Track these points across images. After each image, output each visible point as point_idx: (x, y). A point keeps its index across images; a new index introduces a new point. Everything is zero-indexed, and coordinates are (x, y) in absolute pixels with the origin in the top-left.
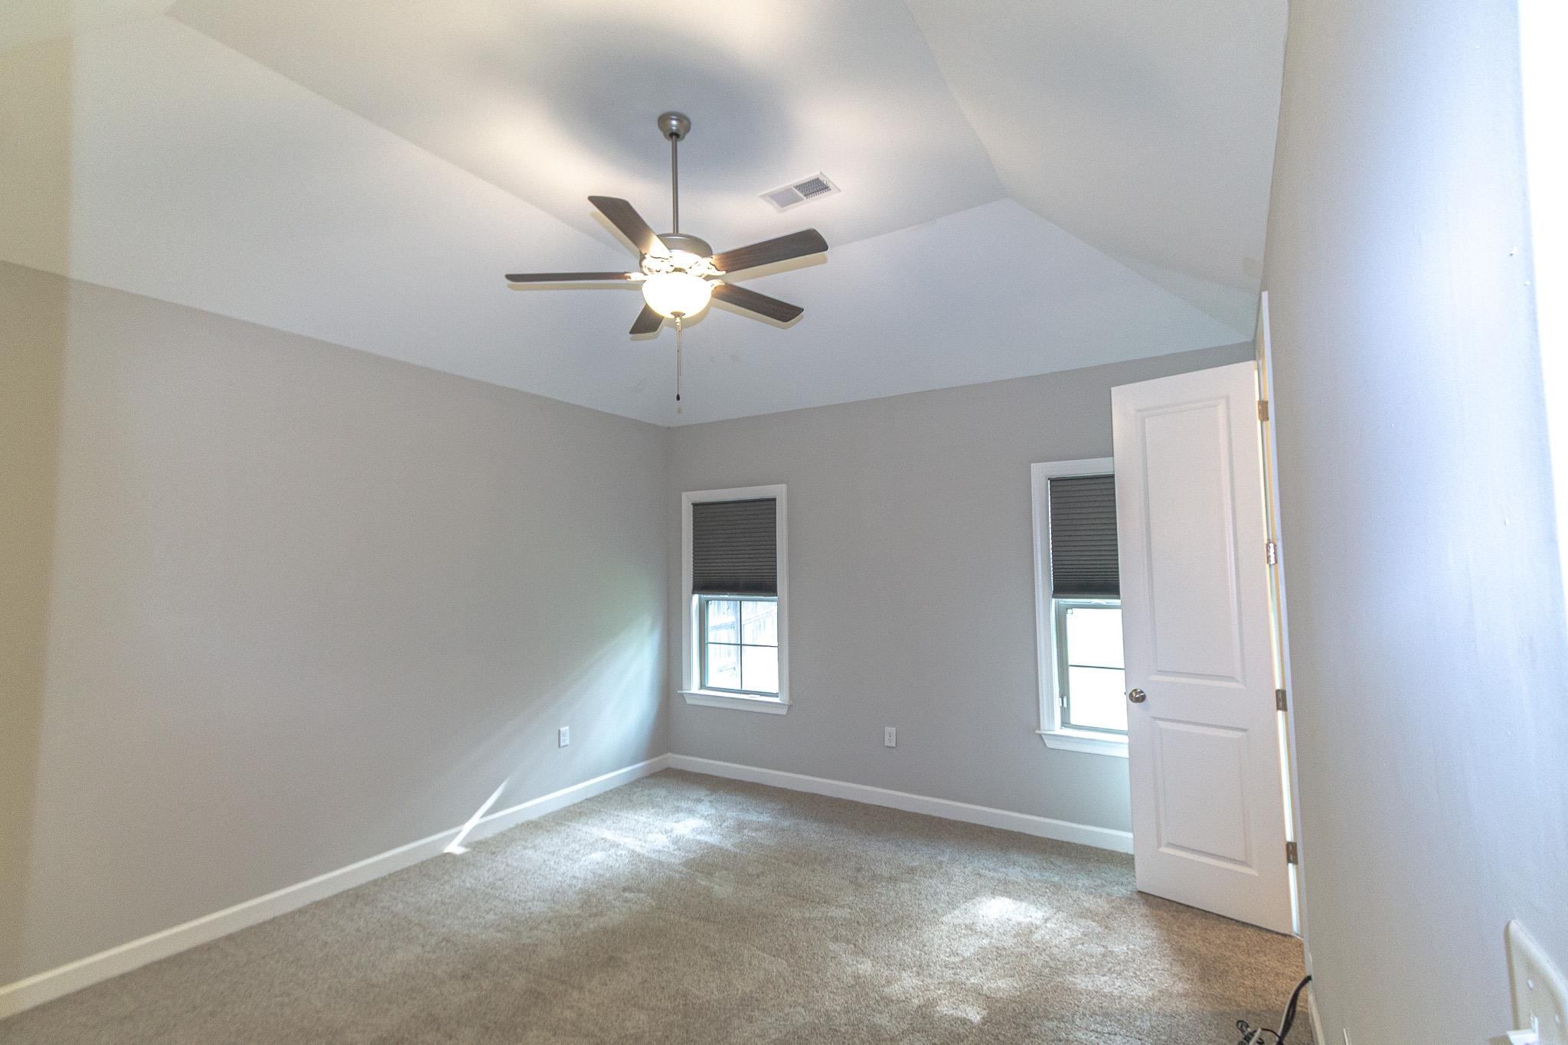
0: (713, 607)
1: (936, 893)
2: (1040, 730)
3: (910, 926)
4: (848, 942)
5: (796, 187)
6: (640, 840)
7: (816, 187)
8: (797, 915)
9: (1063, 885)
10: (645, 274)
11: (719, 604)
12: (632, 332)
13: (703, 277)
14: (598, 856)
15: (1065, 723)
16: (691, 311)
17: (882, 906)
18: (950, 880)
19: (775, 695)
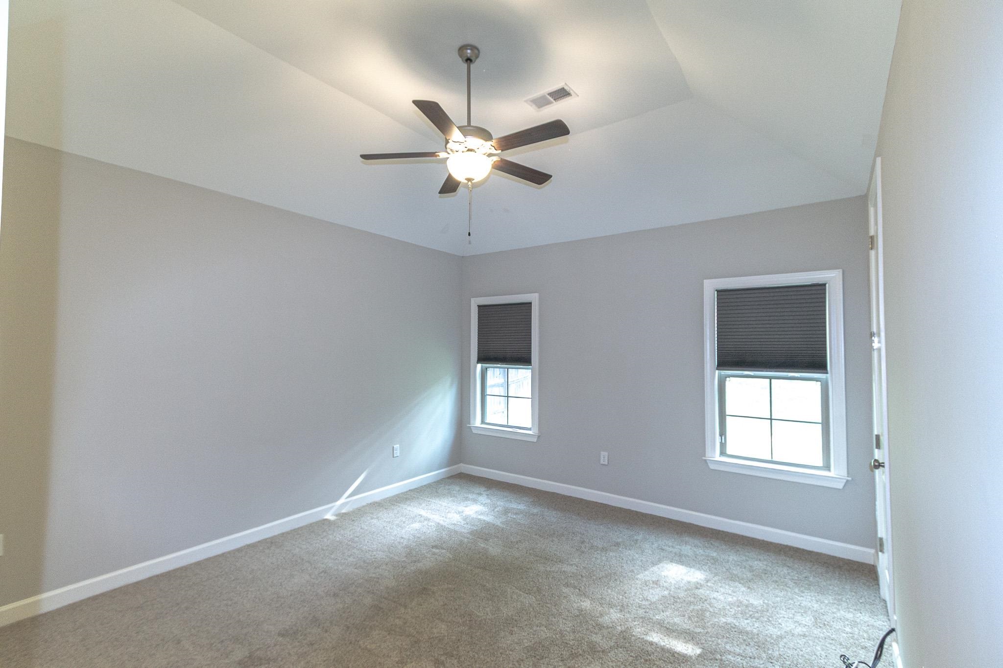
0: (490, 372)
1: (633, 560)
2: (705, 457)
3: (616, 580)
4: (575, 587)
5: (549, 94)
6: (443, 517)
7: (562, 94)
8: (541, 568)
9: (719, 558)
10: (449, 154)
11: (494, 371)
12: (440, 193)
13: (486, 154)
14: (416, 525)
15: (723, 453)
16: (478, 177)
17: (598, 566)
18: (643, 552)
19: (530, 429)
